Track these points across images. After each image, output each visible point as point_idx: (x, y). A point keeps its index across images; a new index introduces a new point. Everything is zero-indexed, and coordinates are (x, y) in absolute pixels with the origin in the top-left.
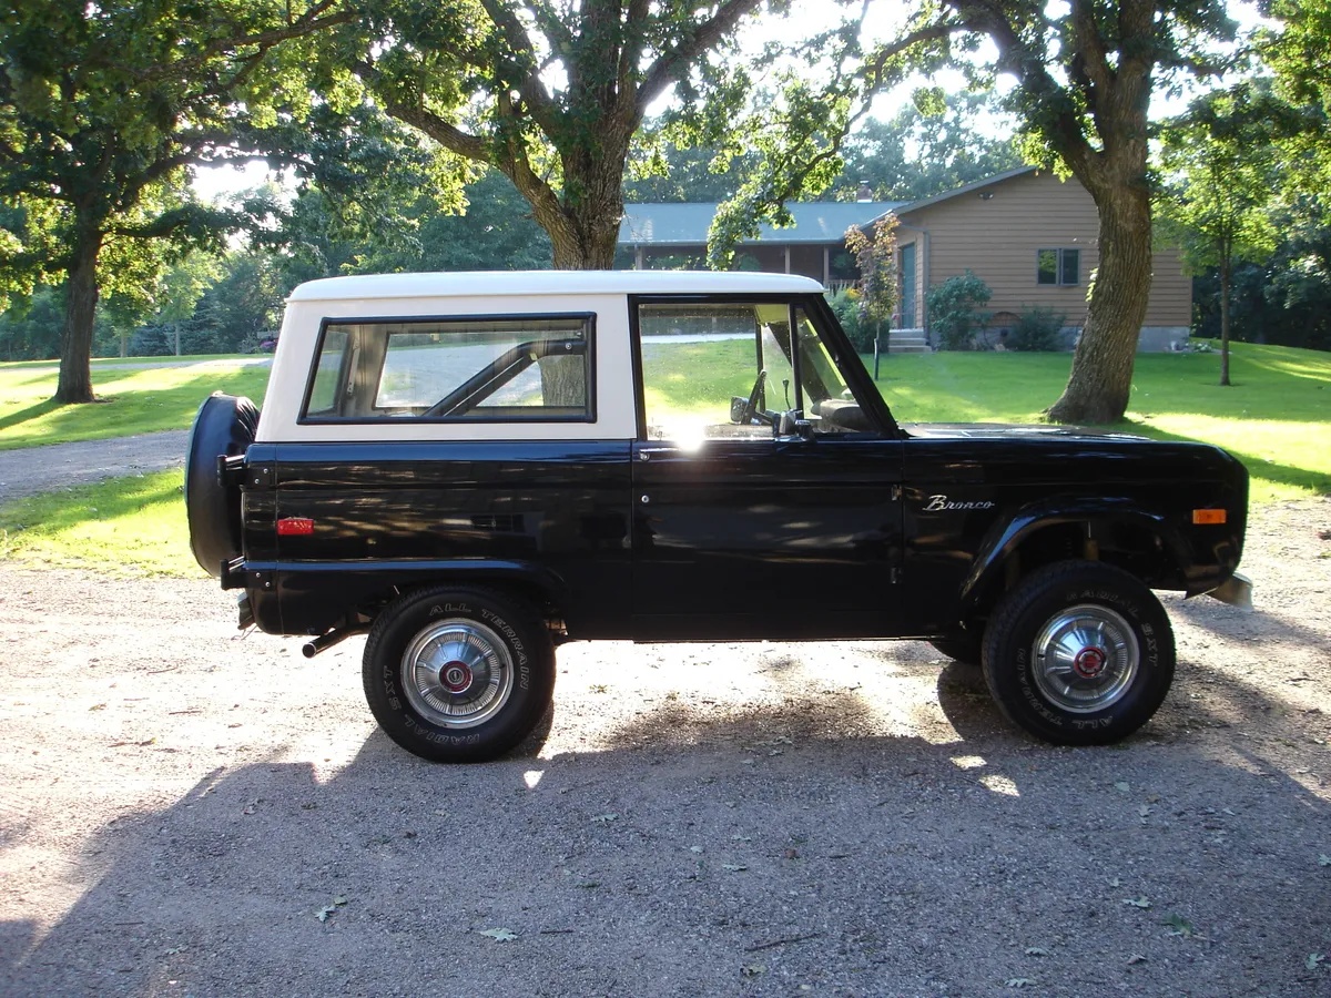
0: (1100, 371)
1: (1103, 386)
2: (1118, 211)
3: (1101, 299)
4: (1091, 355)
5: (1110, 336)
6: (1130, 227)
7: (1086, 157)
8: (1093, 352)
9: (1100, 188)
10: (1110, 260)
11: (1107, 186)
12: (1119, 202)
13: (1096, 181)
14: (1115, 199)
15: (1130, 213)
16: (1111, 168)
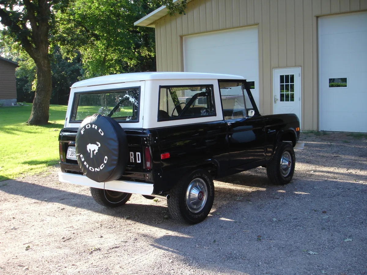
0: (42, 110)
1: (44, 114)
2: (43, 65)
3: (39, 90)
4: (39, 105)
5: (44, 100)
6: (46, 69)
7: (32, 49)
8: (40, 105)
9: (37, 58)
10: (41, 79)
11: (39, 58)
12: (43, 62)
13: (36, 56)
14: (41, 61)
15: (46, 66)
16: (39, 52)
